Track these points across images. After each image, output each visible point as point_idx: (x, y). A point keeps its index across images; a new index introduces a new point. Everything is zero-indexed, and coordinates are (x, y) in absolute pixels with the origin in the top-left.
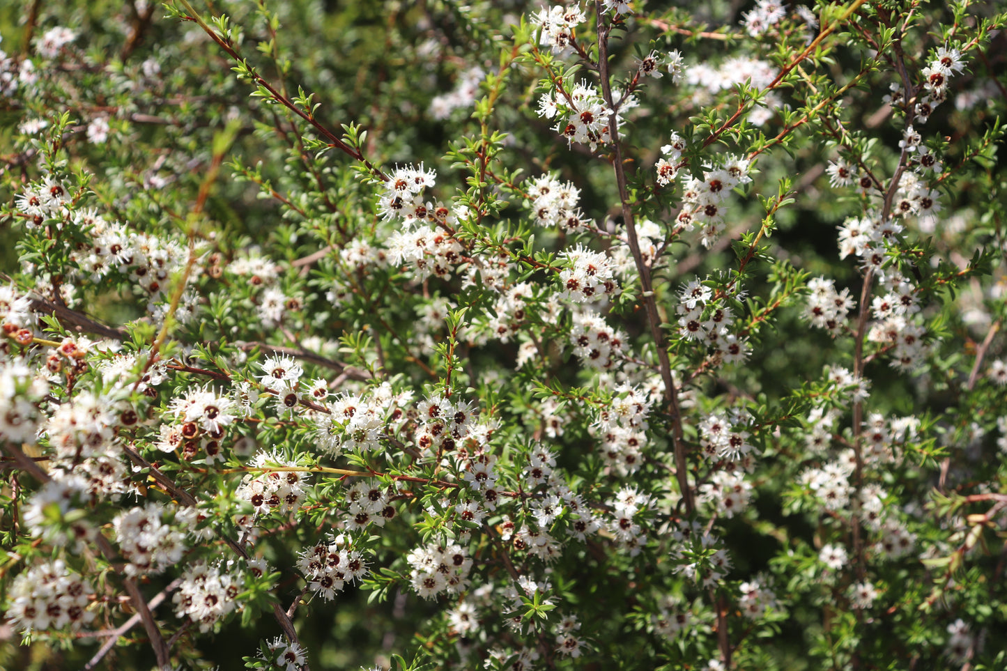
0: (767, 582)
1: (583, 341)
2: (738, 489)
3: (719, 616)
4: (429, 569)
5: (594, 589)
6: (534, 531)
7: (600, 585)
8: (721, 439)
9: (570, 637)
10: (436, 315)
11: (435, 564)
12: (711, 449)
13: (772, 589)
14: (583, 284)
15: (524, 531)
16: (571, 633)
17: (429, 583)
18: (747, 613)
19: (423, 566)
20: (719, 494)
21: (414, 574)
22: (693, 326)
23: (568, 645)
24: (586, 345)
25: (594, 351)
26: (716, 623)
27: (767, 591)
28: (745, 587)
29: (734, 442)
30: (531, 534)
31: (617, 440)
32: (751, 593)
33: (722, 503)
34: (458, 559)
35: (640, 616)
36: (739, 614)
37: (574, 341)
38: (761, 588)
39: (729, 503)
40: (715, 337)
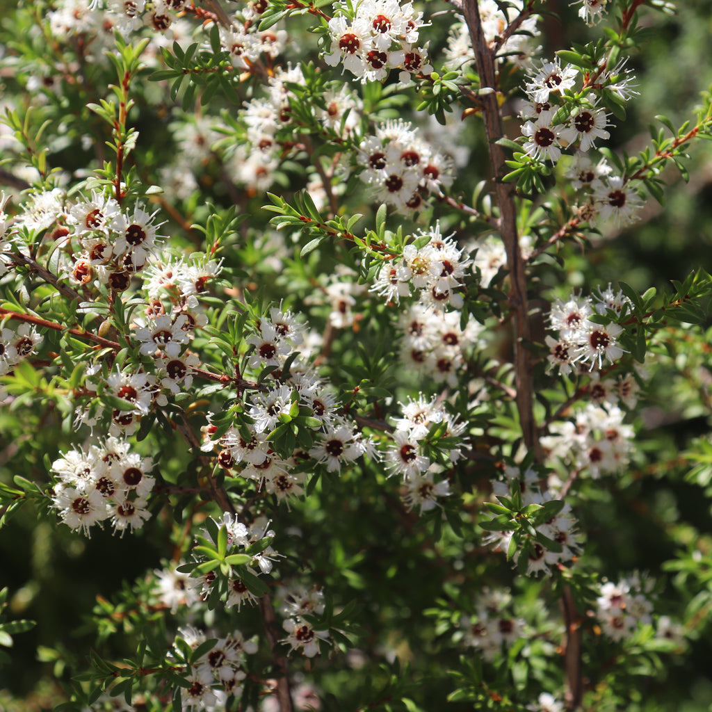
0: (643, 585)
1: (377, 161)
2: (613, 436)
3: (568, 631)
4: (81, 484)
5: (392, 573)
6: (248, 441)
7: (402, 568)
8: (577, 335)
9: (304, 623)
10: (201, 141)
11: (94, 477)
12: (562, 353)
13: (648, 597)
14: (367, 46)
15: (232, 437)
16: (306, 617)
17: (80, 506)
18: (609, 630)
19: (73, 478)
20: (582, 439)
21: (58, 488)
22: (544, 138)
23: (300, 636)
24: (381, 166)
25: (393, 178)
26: (564, 642)
27: (640, 598)
28: (608, 590)
29: (597, 340)
30: (243, 444)
31: (425, 331)
32: (615, 599)
33: (586, 455)
34: (132, 476)
35: (444, 614)
36: (597, 630)
37: (363, 160)
38: (632, 592)
39: (596, 456)
40: (591, 177)
